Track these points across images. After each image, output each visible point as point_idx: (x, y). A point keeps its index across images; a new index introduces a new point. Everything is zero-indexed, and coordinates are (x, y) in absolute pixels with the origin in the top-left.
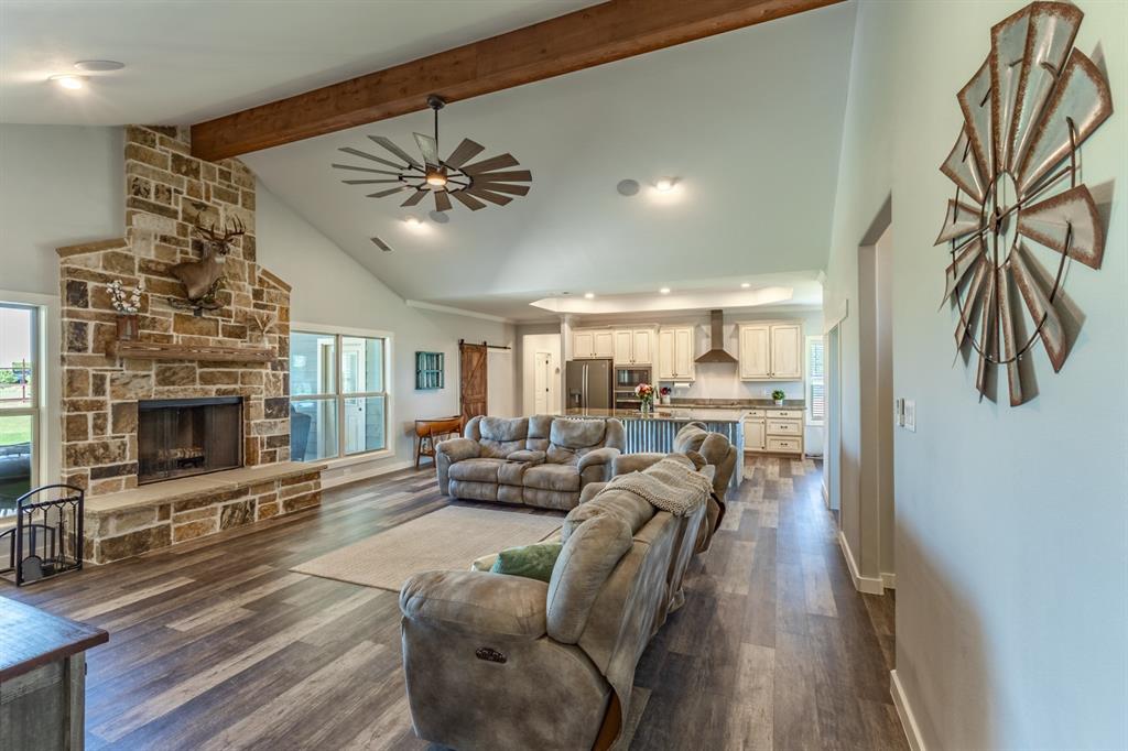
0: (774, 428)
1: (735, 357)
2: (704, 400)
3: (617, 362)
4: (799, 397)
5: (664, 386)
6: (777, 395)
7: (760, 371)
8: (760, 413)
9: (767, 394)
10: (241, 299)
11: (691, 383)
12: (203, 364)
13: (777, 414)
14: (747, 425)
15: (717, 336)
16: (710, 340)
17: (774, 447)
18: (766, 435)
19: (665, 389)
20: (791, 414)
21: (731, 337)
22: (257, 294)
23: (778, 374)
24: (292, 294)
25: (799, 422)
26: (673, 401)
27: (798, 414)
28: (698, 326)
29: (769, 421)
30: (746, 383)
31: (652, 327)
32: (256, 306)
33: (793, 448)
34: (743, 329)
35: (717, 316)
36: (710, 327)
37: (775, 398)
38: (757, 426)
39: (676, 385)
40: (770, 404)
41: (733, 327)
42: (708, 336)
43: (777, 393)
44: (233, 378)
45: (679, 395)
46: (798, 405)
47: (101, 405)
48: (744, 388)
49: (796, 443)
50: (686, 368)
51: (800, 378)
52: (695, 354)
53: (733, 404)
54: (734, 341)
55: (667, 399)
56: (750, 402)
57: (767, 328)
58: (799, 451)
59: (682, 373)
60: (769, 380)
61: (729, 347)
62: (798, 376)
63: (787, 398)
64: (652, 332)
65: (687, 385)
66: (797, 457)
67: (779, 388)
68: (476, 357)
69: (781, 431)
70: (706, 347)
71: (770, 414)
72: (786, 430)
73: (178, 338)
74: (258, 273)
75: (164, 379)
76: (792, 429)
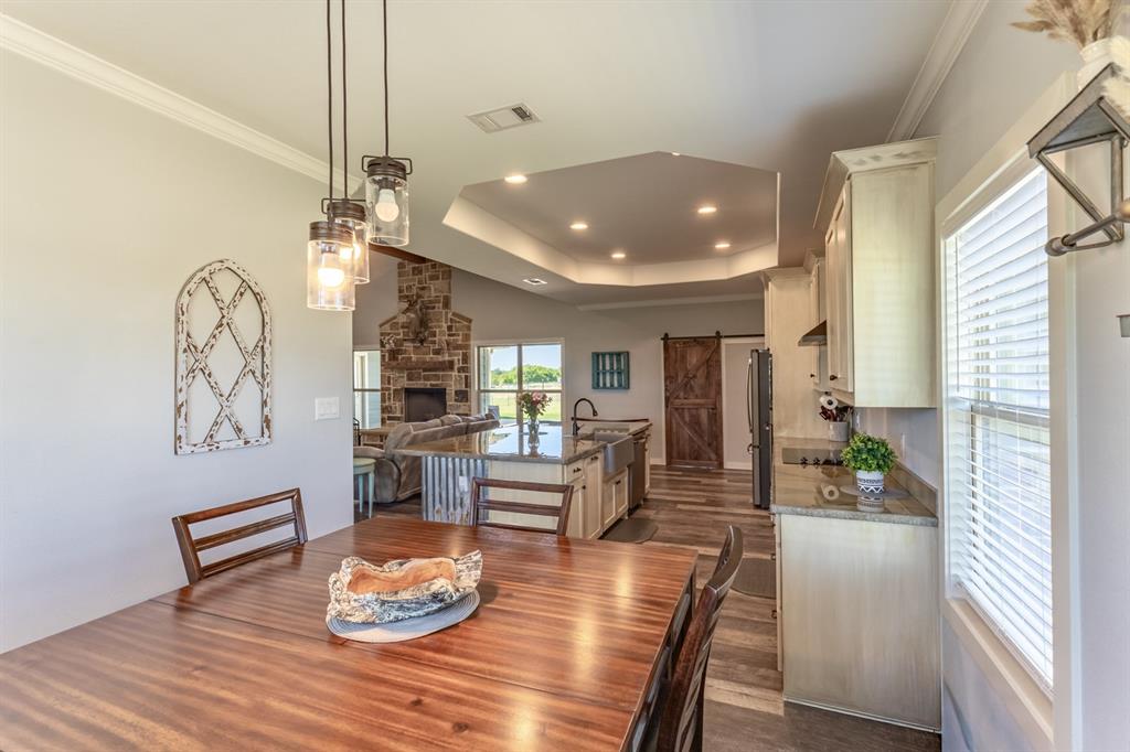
10: (442, 333)
12: (425, 370)
22: (450, 328)
24: (473, 325)
32: (449, 335)
44: (437, 377)
47: (389, 389)
68: (694, 358)
73: (414, 357)
74: (450, 316)
75: (409, 379)
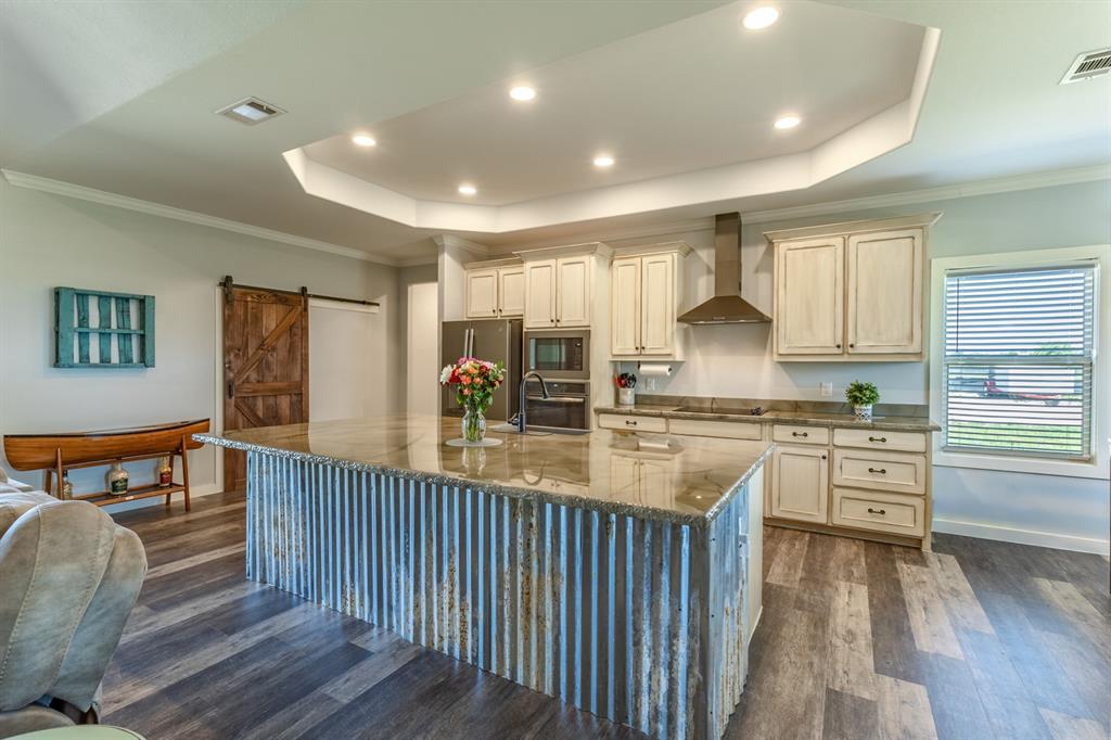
0: (852, 472)
1: (766, 313)
2: (700, 400)
3: (528, 324)
4: (913, 397)
5: (621, 371)
6: (859, 394)
7: (823, 338)
8: (818, 435)
9: (833, 389)
11: (675, 366)
13: (859, 438)
14: (785, 459)
15: (728, 270)
16: (713, 277)
17: (853, 515)
18: (831, 487)
19: (624, 376)
20: (895, 440)
21: (757, 271)
23: (863, 345)
25: (919, 460)
26: (639, 400)
27: (915, 442)
28: (689, 252)
29: (838, 455)
30: (789, 365)
31: (591, 250)
33: (901, 521)
34: (782, 248)
35: (727, 224)
36: (713, 251)
37: (855, 400)
38: (812, 463)
39: (643, 368)
40: (840, 415)
41: (762, 249)
42: (709, 271)
43: (860, 388)
45: (653, 389)
46: (913, 418)
48: (784, 376)
49: (909, 512)
50: (663, 336)
51: (920, 354)
52: (681, 306)
53: (757, 412)
54: (763, 277)
55: (628, 396)
56: (796, 406)
57: (840, 240)
58: (918, 532)
59: (653, 344)
60: (843, 358)
61: (754, 292)
62: (915, 348)
63: (881, 401)
64: (591, 261)
65: (665, 369)
66: (911, 548)
67: (863, 378)
69: (869, 480)
70: (704, 290)
71: (843, 437)
72: (880, 479)
76: (899, 477)
